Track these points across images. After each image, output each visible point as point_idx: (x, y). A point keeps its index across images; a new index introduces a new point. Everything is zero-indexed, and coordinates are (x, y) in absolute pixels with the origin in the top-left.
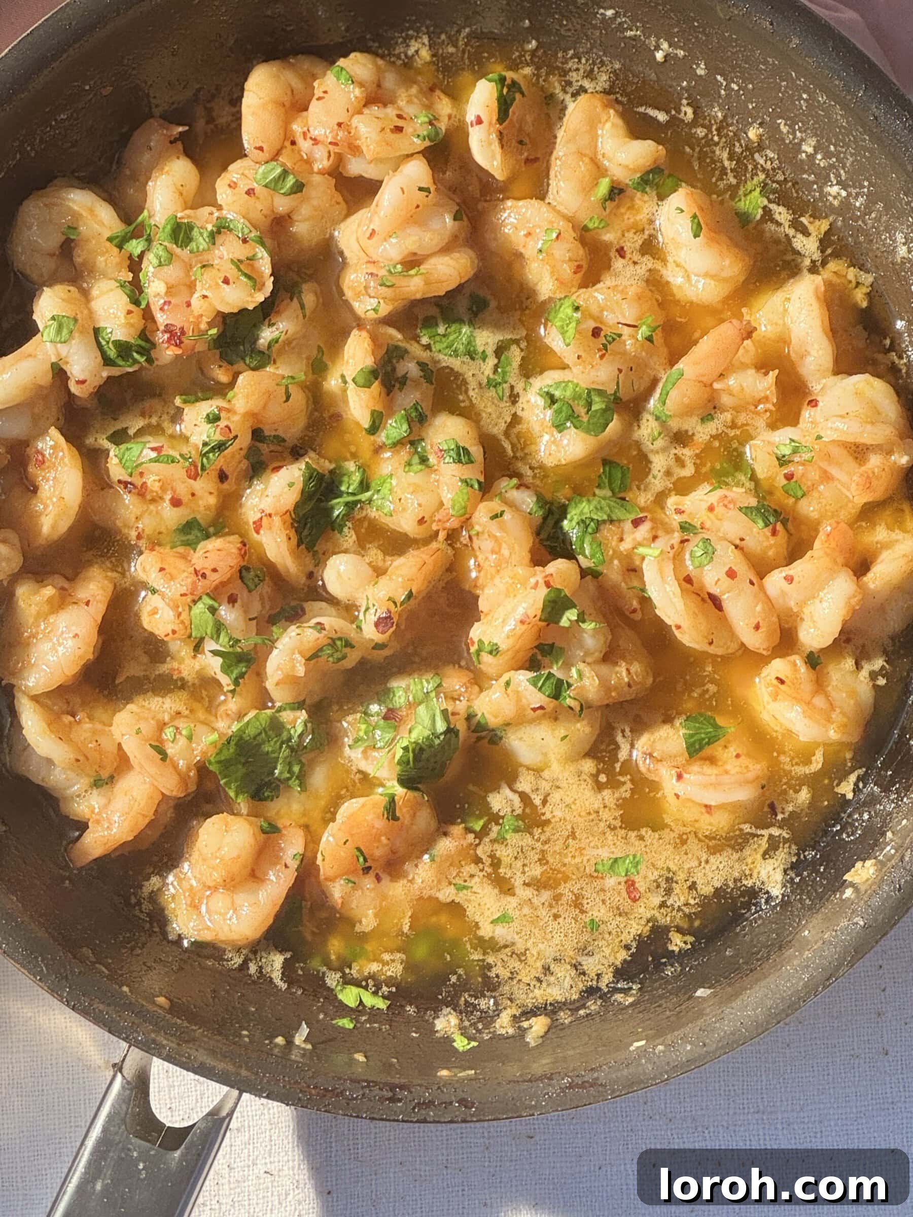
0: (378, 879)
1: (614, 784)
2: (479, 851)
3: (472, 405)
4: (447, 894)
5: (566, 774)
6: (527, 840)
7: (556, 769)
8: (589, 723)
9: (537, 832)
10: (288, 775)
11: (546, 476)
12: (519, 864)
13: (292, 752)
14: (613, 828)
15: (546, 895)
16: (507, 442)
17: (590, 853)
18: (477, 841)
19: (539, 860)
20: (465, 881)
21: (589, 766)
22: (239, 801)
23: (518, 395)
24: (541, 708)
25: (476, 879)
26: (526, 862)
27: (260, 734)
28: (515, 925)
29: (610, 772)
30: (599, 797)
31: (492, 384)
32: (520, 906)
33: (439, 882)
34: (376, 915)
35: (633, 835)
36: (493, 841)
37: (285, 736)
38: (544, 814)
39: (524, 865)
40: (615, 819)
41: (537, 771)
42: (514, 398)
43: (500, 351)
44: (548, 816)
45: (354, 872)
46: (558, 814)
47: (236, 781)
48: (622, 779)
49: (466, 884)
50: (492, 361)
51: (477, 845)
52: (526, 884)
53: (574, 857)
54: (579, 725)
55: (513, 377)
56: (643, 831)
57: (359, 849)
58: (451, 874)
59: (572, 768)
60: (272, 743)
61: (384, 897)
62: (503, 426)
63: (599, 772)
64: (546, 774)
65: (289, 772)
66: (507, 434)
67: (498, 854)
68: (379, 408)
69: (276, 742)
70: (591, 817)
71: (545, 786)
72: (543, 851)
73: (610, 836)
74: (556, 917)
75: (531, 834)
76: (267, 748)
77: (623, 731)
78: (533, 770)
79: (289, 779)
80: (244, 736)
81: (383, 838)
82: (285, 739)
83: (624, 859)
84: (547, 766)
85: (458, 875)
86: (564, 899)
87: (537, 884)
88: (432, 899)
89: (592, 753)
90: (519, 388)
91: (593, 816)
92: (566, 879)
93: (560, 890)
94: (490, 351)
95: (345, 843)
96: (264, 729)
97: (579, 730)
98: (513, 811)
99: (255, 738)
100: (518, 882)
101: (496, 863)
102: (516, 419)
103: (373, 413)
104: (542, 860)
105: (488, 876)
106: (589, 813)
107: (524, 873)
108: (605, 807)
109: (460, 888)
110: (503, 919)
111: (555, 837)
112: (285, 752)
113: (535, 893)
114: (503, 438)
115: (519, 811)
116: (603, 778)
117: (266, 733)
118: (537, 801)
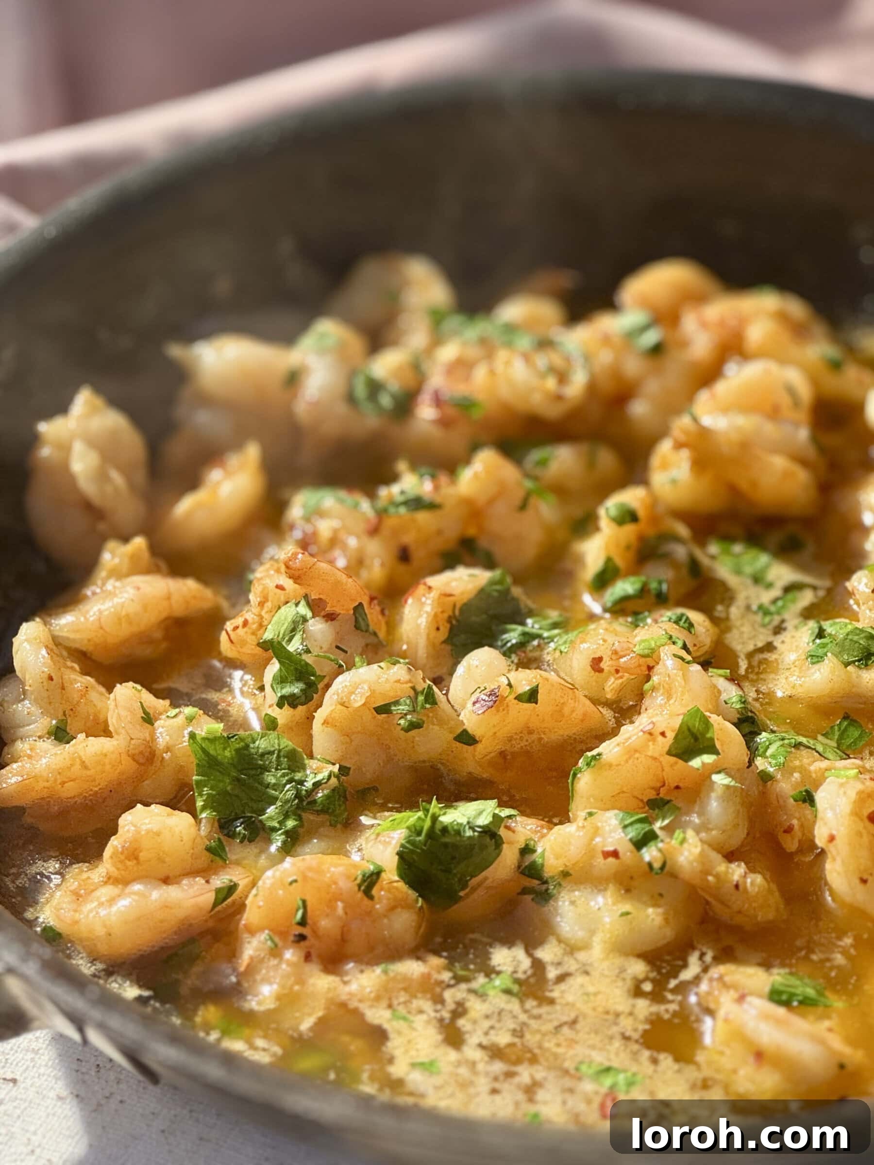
0: (308, 957)
1: (657, 996)
2: (448, 995)
3: (727, 619)
4: (378, 1015)
5: (606, 964)
6: (514, 1005)
7: (596, 953)
8: (664, 914)
9: (530, 1003)
10: (277, 825)
11: (769, 704)
12: (486, 1024)
13: (296, 797)
14: (626, 1038)
15: (498, 1067)
16: (746, 662)
17: (580, 1051)
18: (452, 982)
19: (514, 1030)
20: (409, 1012)
21: (639, 968)
22: (204, 815)
23: (785, 629)
24: (615, 854)
25: (424, 1017)
26: (497, 1025)
27: (271, 753)
28: (437, 1080)
29: (660, 985)
30: (631, 1001)
31: (764, 610)
32: (459, 1064)
33: (378, 998)
34: (279, 998)
35: (646, 1054)
36: (471, 991)
37: (298, 776)
38: (551, 991)
39: (492, 1027)
40: (635, 1030)
41: (572, 949)
42: (779, 630)
43: (791, 589)
44: (555, 994)
45: (283, 934)
46: (570, 998)
47: (211, 789)
48: (670, 996)
49: (408, 1016)
50: (776, 592)
51: (449, 986)
52: (481, 1046)
53: (558, 1045)
54: (650, 910)
55: (791, 615)
56: (662, 1056)
57: (304, 902)
58: (397, 998)
59: (618, 961)
60: (280, 773)
61: (301, 981)
62: (751, 647)
63: (646, 979)
64: (582, 956)
65: (280, 823)
66: (750, 656)
67: (468, 1005)
68: (619, 562)
69: (284, 775)
70: (606, 1017)
71: (571, 965)
72: (524, 1024)
73: (617, 1043)
74: (494, 1091)
75: (522, 1002)
76: (270, 779)
77: (702, 955)
78: (567, 945)
79: (274, 830)
80: (252, 746)
81: (340, 905)
82: (296, 778)
83: (618, 1071)
84: (586, 946)
85: (405, 1003)
86: (516, 1080)
87: (495, 1052)
88: (357, 1013)
89: (652, 957)
90: (789, 625)
91: (611, 1017)
92: (534, 1060)
93: (519, 1069)
94: (780, 584)
95: (291, 883)
96: (279, 751)
97: (648, 916)
98: (515, 972)
99: (263, 755)
100: (473, 1039)
101: (460, 1011)
102: (769, 647)
103: (609, 560)
104: (518, 1033)
105: (441, 1020)
106: (607, 1013)
107: (486, 1034)
108: (631, 1014)
109: (396, 1017)
110: (427, 1067)
111: (549, 1017)
112: (289, 792)
113: (486, 1058)
114: (742, 656)
115: (520, 975)
116: (647, 987)
117: (278, 757)
118: (552, 973)
